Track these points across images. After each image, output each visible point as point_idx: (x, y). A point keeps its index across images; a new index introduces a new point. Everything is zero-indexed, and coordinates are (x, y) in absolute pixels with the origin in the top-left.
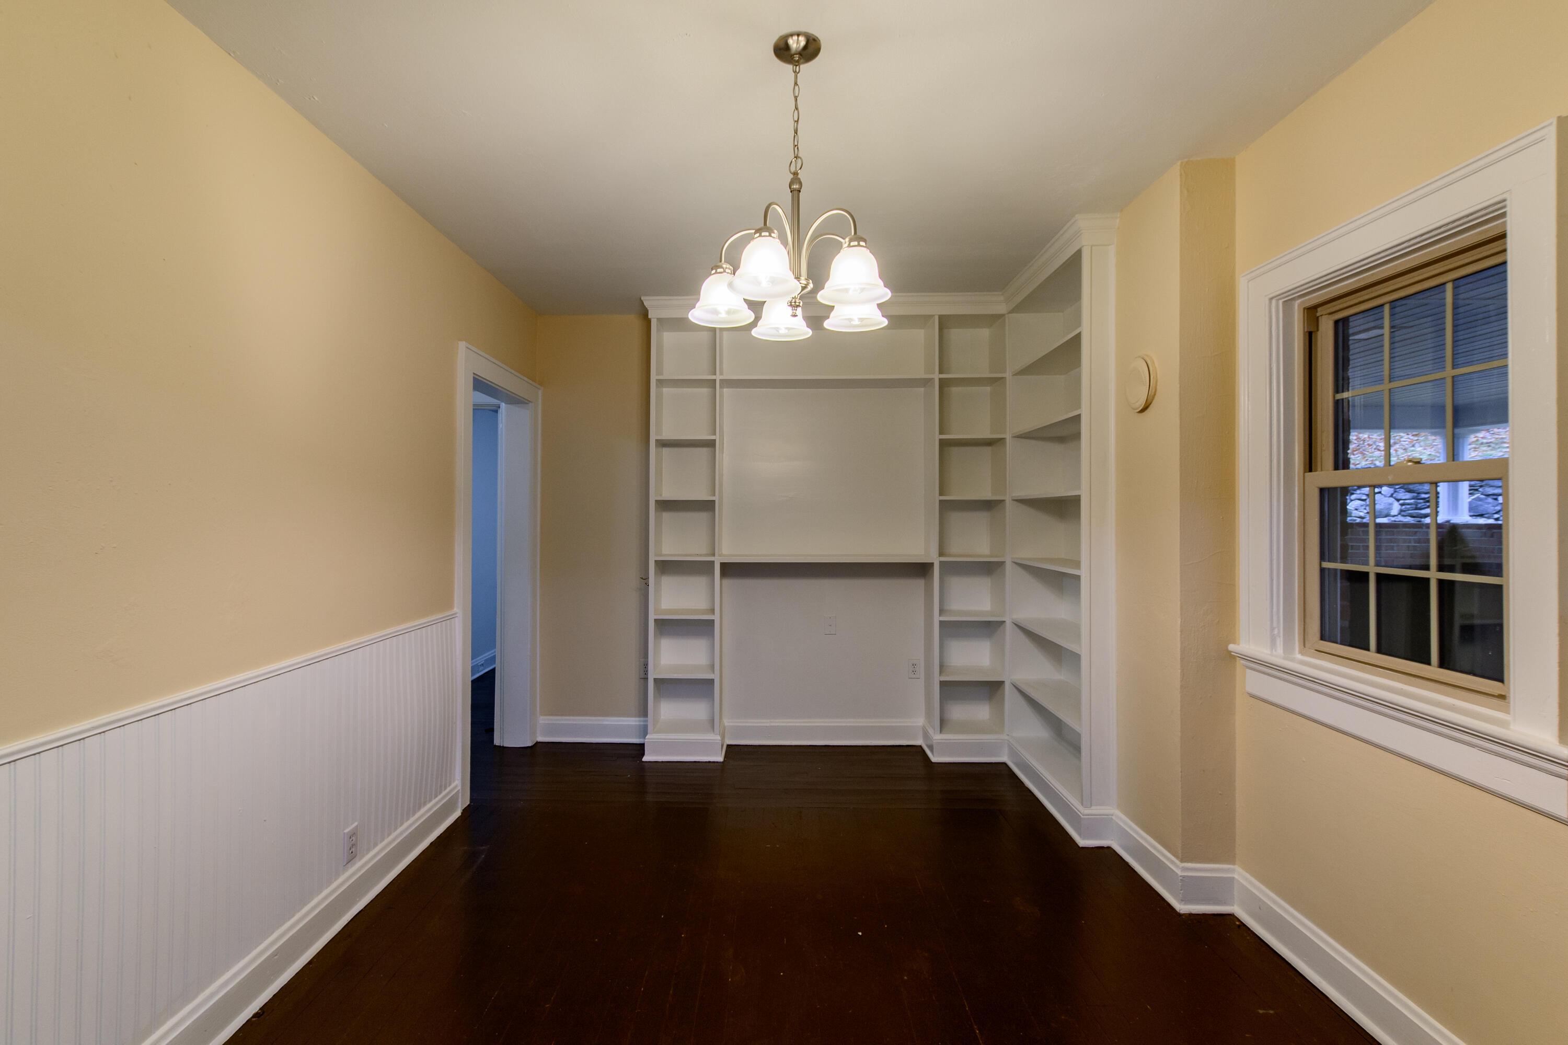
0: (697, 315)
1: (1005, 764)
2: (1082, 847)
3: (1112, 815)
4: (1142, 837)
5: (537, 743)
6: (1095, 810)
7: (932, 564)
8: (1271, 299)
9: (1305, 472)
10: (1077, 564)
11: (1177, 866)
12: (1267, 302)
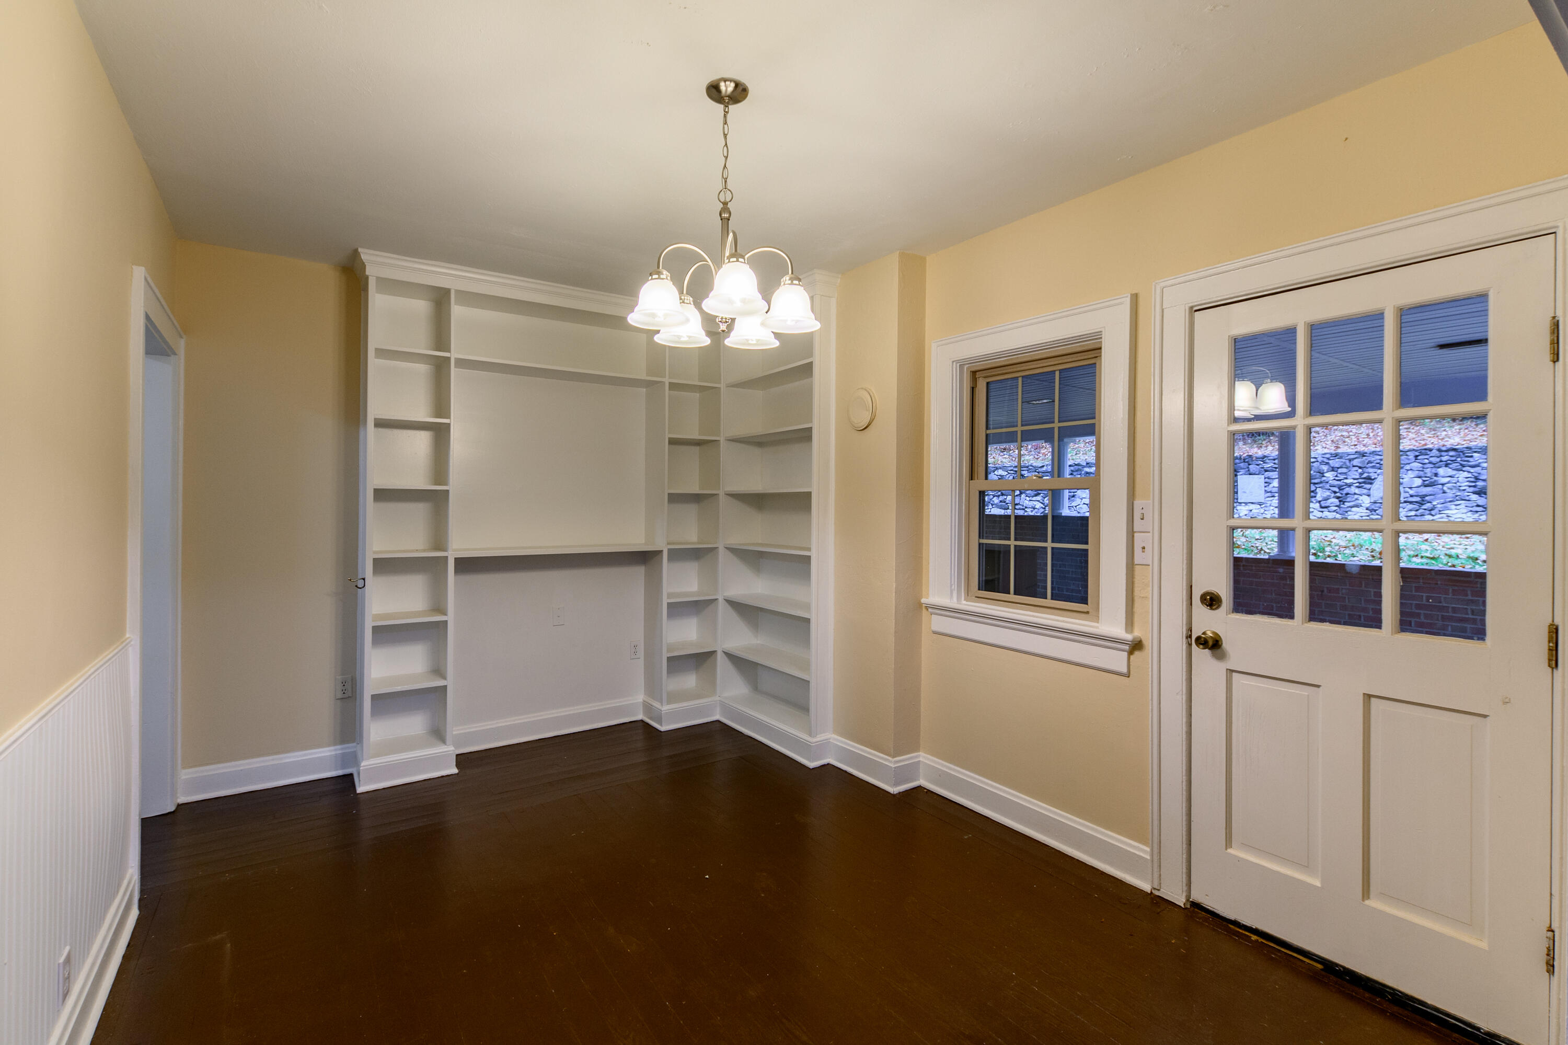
0: (634, 319)
1: (718, 721)
2: (813, 769)
3: (830, 739)
4: (859, 749)
5: (179, 806)
6: (820, 738)
7: (661, 552)
8: (953, 362)
9: (969, 480)
10: (809, 549)
11: (891, 762)
12: (951, 363)
